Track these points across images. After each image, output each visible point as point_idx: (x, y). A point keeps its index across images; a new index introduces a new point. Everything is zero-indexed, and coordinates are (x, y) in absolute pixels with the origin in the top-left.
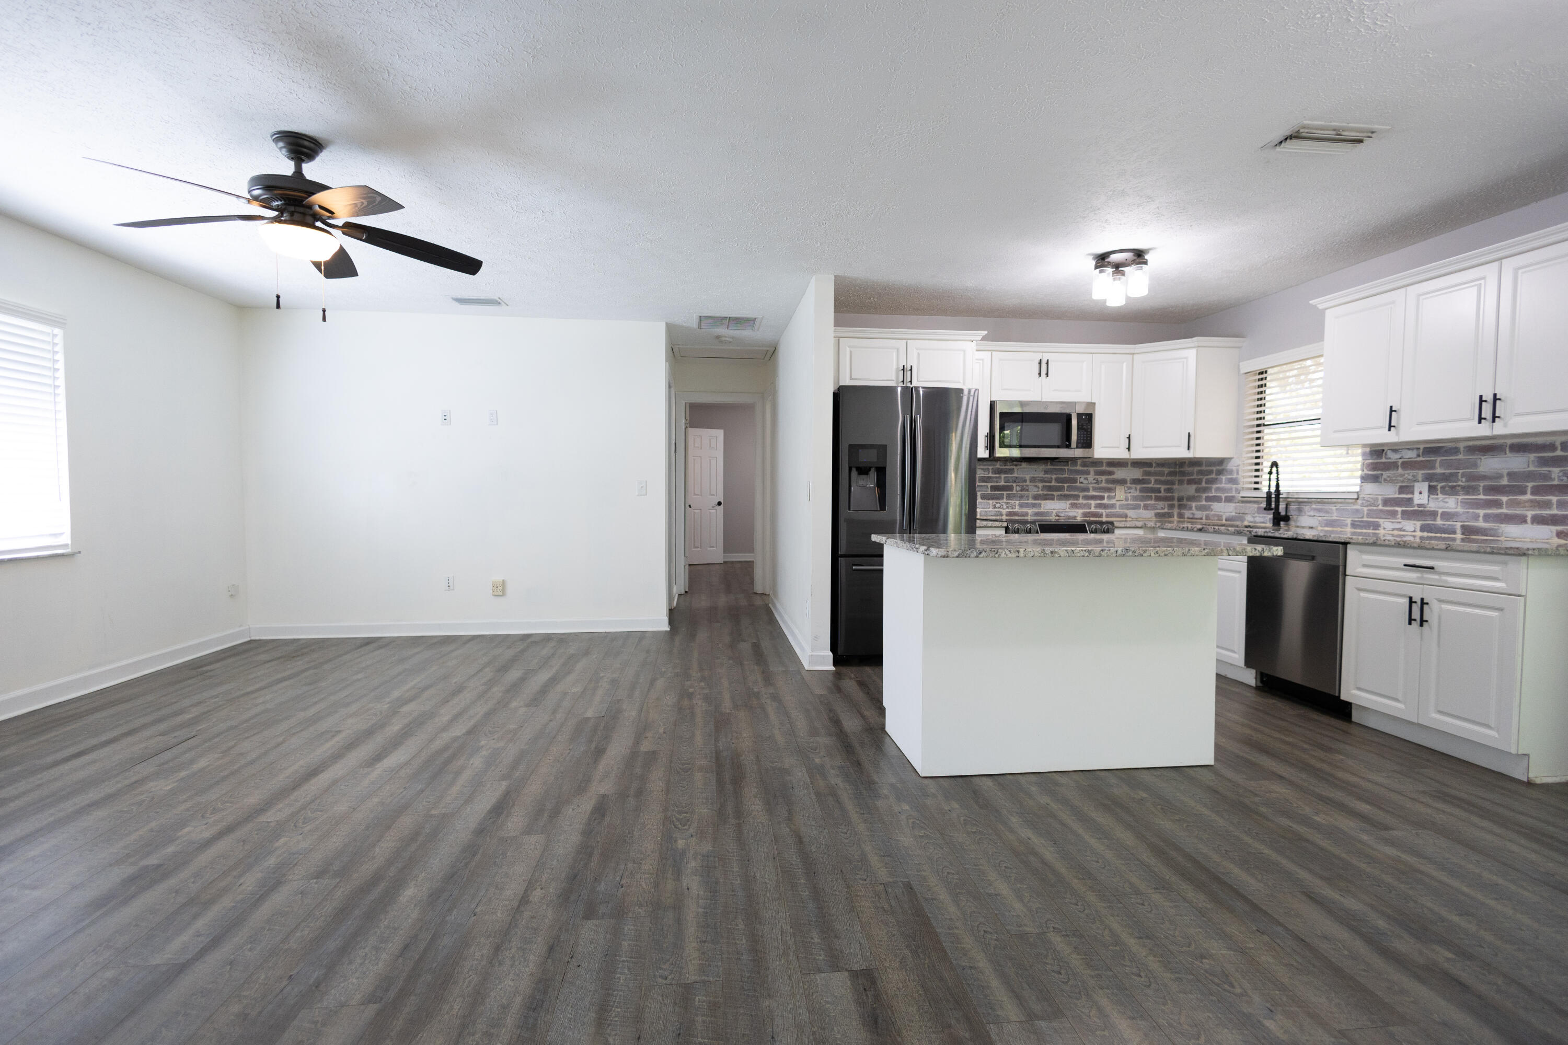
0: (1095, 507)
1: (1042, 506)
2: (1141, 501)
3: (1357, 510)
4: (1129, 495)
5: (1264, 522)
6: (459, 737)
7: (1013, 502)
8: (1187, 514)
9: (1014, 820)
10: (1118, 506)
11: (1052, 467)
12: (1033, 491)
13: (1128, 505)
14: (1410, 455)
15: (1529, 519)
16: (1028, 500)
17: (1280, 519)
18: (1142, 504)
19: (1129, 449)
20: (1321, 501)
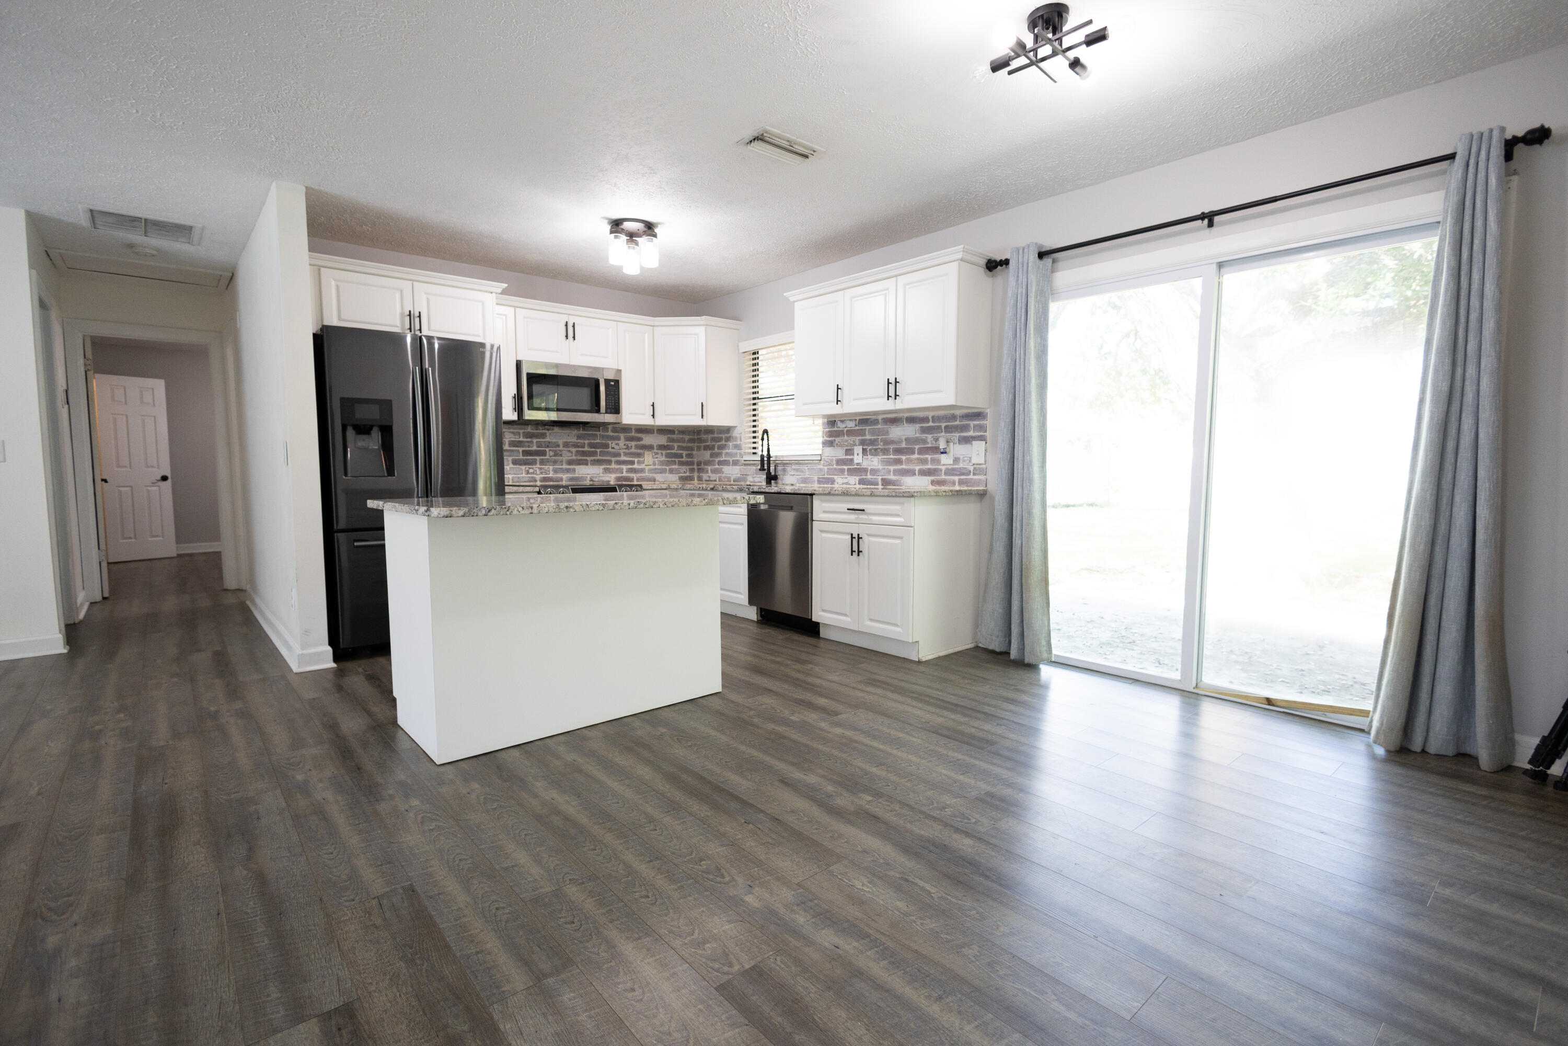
0: (626, 472)
1: (576, 471)
2: (667, 465)
3: (821, 469)
4: (656, 460)
5: (759, 480)
7: (547, 467)
8: (705, 476)
9: (539, 784)
10: (647, 471)
11: (584, 432)
12: (566, 456)
13: (656, 469)
14: (851, 425)
15: (917, 472)
16: (562, 465)
17: (771, 478)
18: (668, 468)
19: (653, 416)
20: (798, 462)
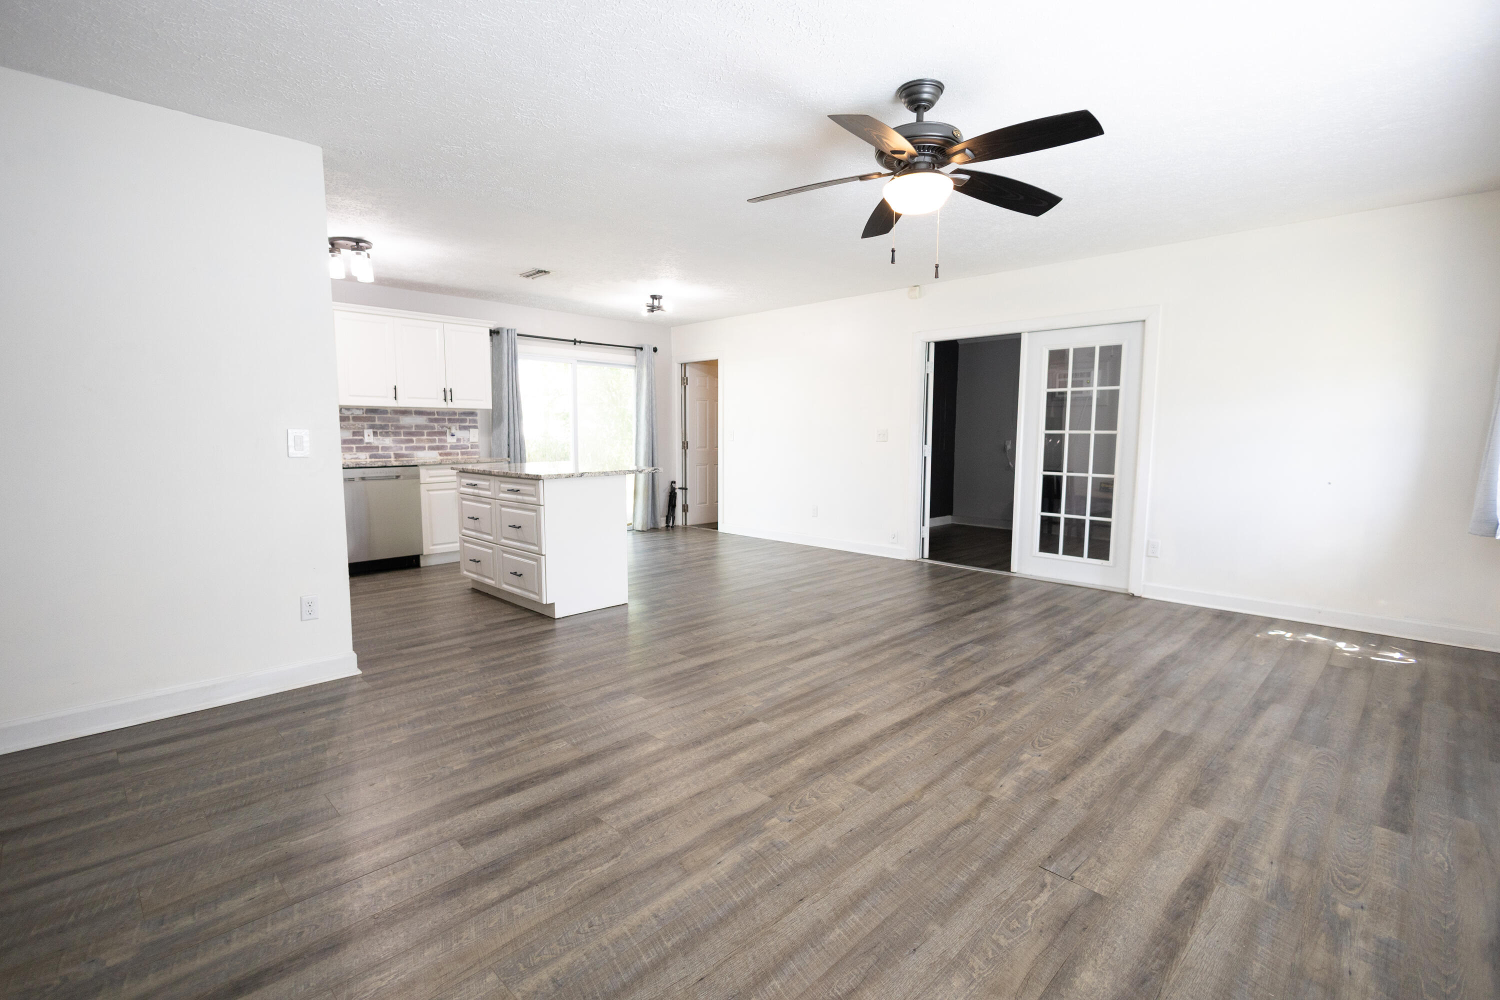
6: (765, 720)
14: (359, 413)
15: (427, 448)
